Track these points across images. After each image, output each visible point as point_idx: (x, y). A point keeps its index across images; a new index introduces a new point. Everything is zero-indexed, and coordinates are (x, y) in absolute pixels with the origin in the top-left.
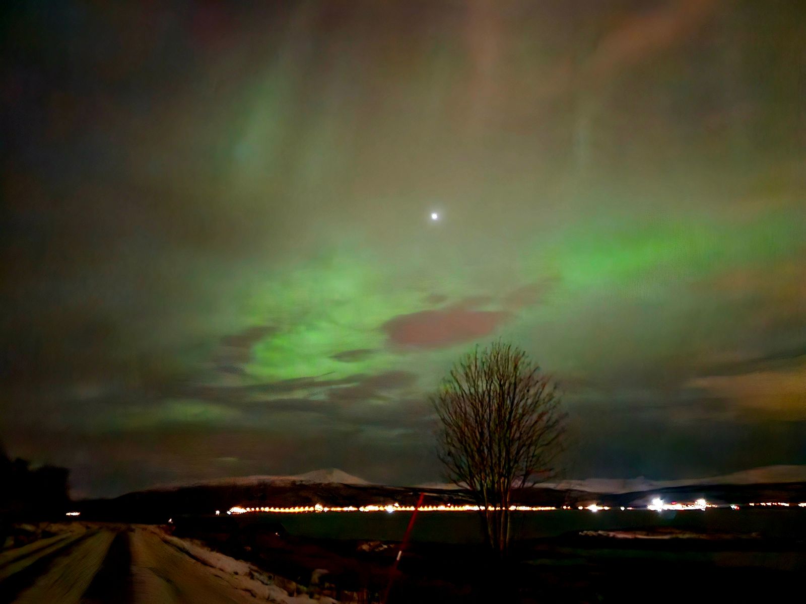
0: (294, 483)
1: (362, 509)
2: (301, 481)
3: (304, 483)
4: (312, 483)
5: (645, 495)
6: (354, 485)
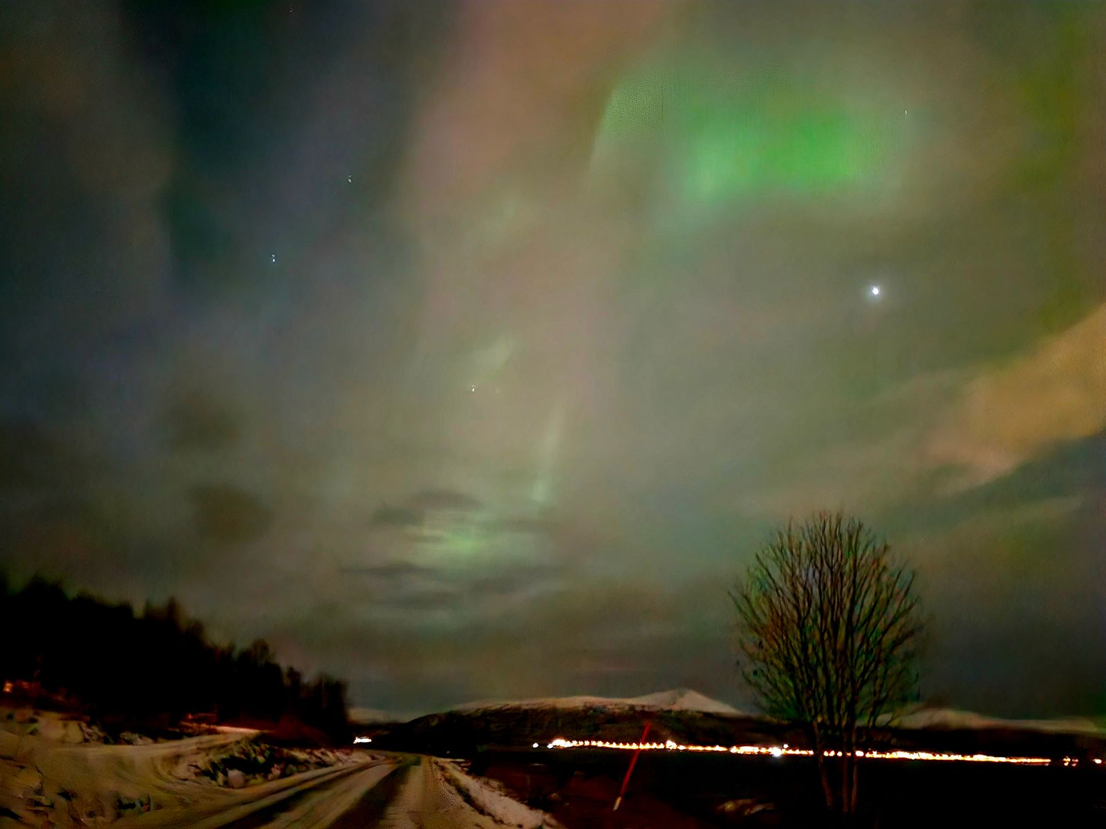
0: (632, 708)
1: (734, 750)
2: (643, 706)
3: (646, 709)
4: (659, 709)
6: (718, 714)
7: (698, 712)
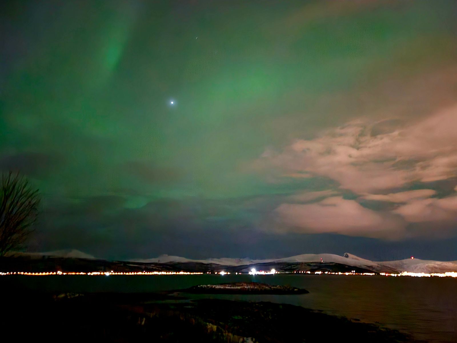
1: (89, 274)
5: (248, 267)
7: (76, 258)
